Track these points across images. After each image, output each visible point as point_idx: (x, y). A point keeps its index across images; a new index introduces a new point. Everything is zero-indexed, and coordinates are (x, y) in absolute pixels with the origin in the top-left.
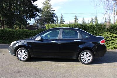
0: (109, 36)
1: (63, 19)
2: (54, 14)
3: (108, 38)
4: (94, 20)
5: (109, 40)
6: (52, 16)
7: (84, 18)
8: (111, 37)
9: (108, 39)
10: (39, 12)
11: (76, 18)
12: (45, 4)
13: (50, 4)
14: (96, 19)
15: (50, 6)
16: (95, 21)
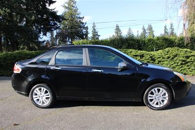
0: (189, 54)
1: (97, 30)
2: (82, 23)
3: (189, 58)
4: (147, 31)
5: (190, 62)
6: (80, 27)
7: (130, 29)
8: (192, 56)
9: (188, 60)
10: (60, 22)
11: (118, 29)
12: (67, 8)
13: (76, 6)
14: (150, 28)
15: (76, 11)
16: (149, 33)
